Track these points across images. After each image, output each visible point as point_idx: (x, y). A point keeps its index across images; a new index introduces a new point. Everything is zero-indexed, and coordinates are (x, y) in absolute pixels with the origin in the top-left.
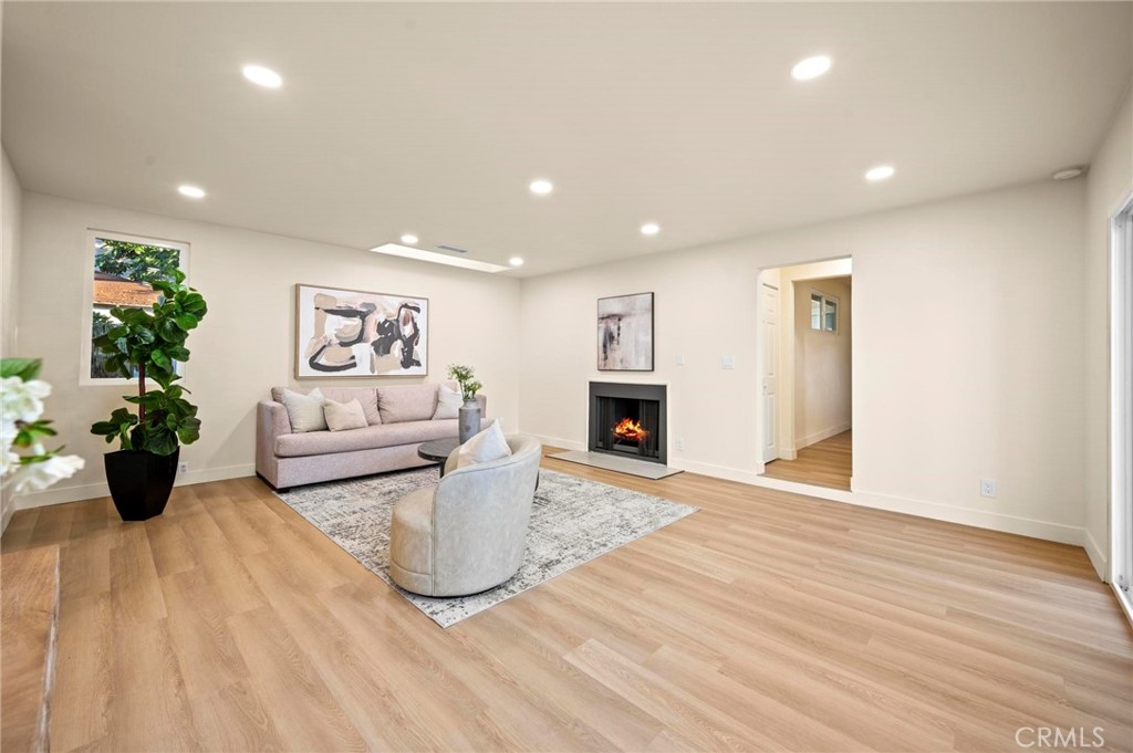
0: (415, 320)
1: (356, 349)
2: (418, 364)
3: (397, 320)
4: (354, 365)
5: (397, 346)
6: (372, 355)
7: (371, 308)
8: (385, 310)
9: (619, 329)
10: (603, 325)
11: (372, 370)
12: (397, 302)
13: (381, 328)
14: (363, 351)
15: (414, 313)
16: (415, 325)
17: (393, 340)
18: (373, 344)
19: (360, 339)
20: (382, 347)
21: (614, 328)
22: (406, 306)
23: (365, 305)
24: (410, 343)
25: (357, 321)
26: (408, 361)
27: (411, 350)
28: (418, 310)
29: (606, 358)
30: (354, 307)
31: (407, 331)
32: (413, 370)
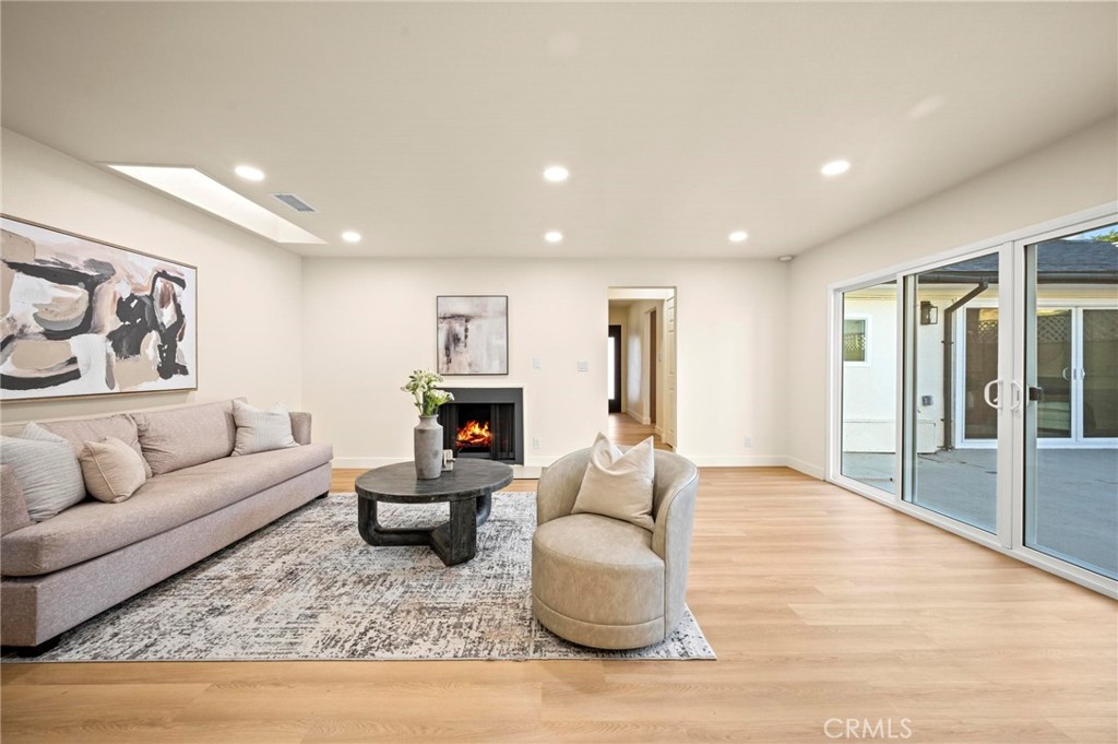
0: (179, 299)
1: (77, 345)
2: (184, 371)
3: (151, 297)
4: (76, 375)
5: (152, 340)
6: (108, 356)
7: (106, 272)
8: (130, 277)
9: (466, 330)
10: (444, 326)
11: (110, 381)
12: (151, 267)
13: (123, 308)
14: (91, 350)
15: (177, 287)
16: (178, 308)
17: (144, 330)
18: (111, 336)
19: (87, 325)
20: (125, 343)
21: (459, 328)
22: (163, 274)
23: (92, 263)
24: (171, 336)
25: (78, 293)
26: (169, 367)
27: (173, 349)
28: (182, 283)
29: (449, 361)
30: (73, 264)
31: (167, 316)
32: (177, 381)
